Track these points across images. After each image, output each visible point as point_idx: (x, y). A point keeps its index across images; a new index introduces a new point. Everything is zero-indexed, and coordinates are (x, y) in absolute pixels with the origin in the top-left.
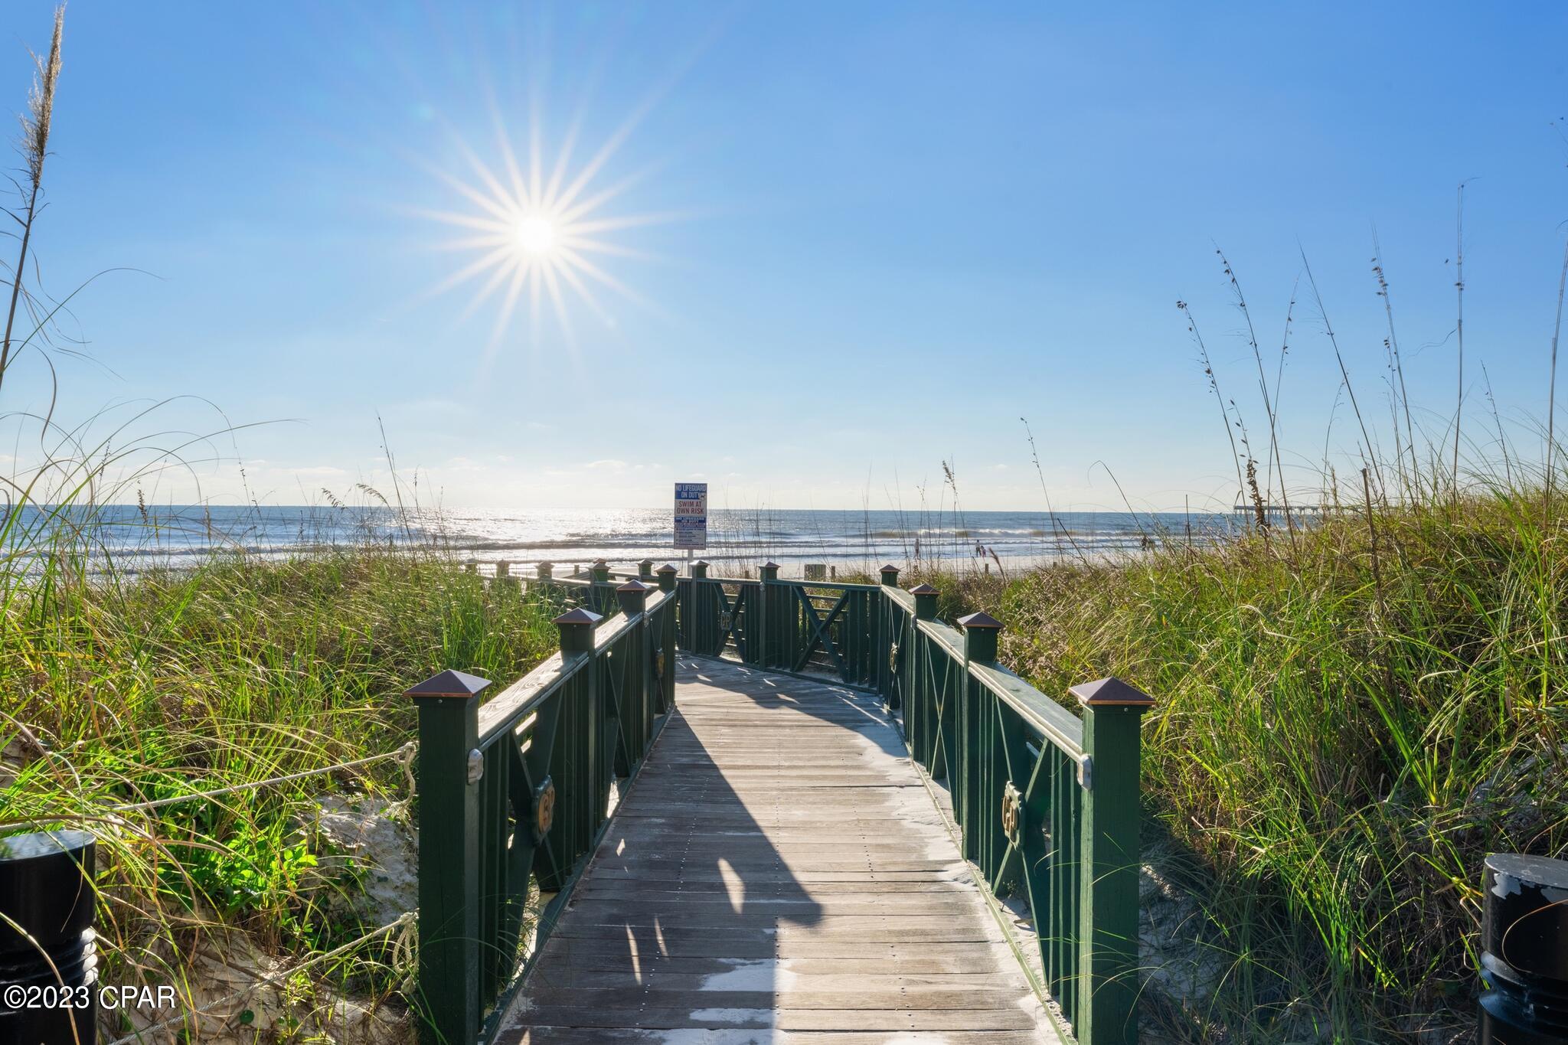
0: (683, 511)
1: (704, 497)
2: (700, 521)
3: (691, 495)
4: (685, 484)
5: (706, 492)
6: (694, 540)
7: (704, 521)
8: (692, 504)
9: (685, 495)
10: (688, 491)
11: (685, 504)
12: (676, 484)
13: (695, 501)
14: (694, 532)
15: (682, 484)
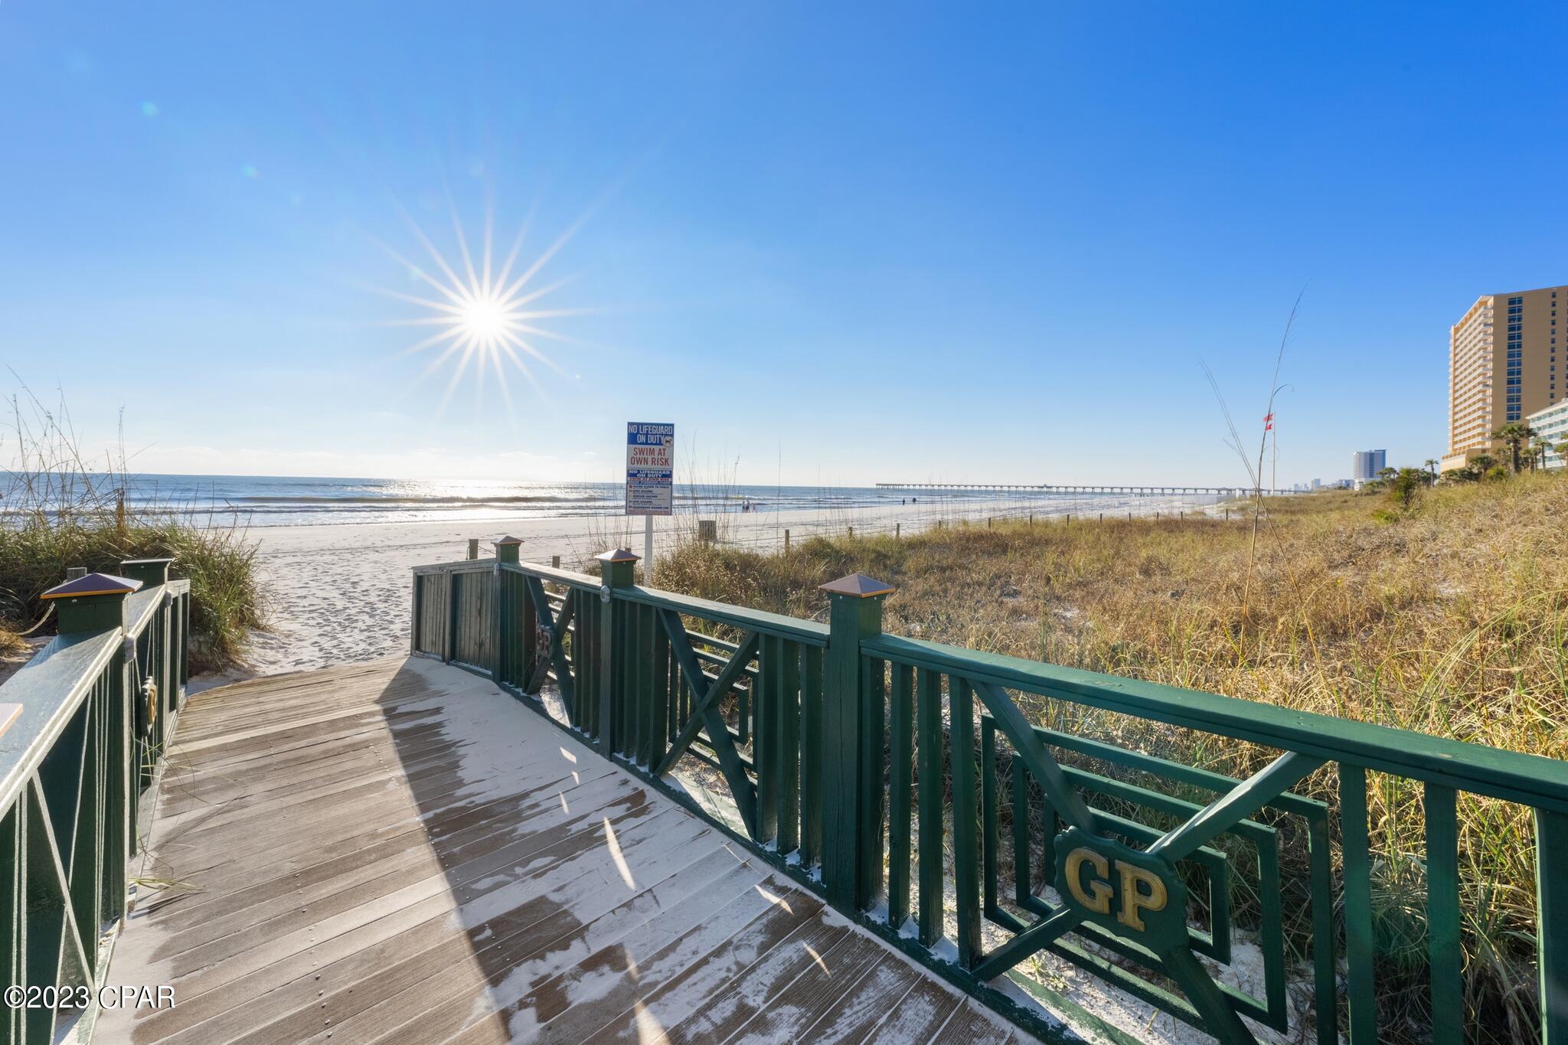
0: (639, 461)
1: (670, 442)
2: (664, 476)
3: (652, 439)
4: (643, 424)
5: (672, 436)
6: (655, 502)
7: (670, 476)
8: (652, 452)
9: (642, 439)
10: (647, 434)
11: (642, 452)
12: (630, 424)
13: (657, 448)
14: (655, 490)
15: (638, 424)
